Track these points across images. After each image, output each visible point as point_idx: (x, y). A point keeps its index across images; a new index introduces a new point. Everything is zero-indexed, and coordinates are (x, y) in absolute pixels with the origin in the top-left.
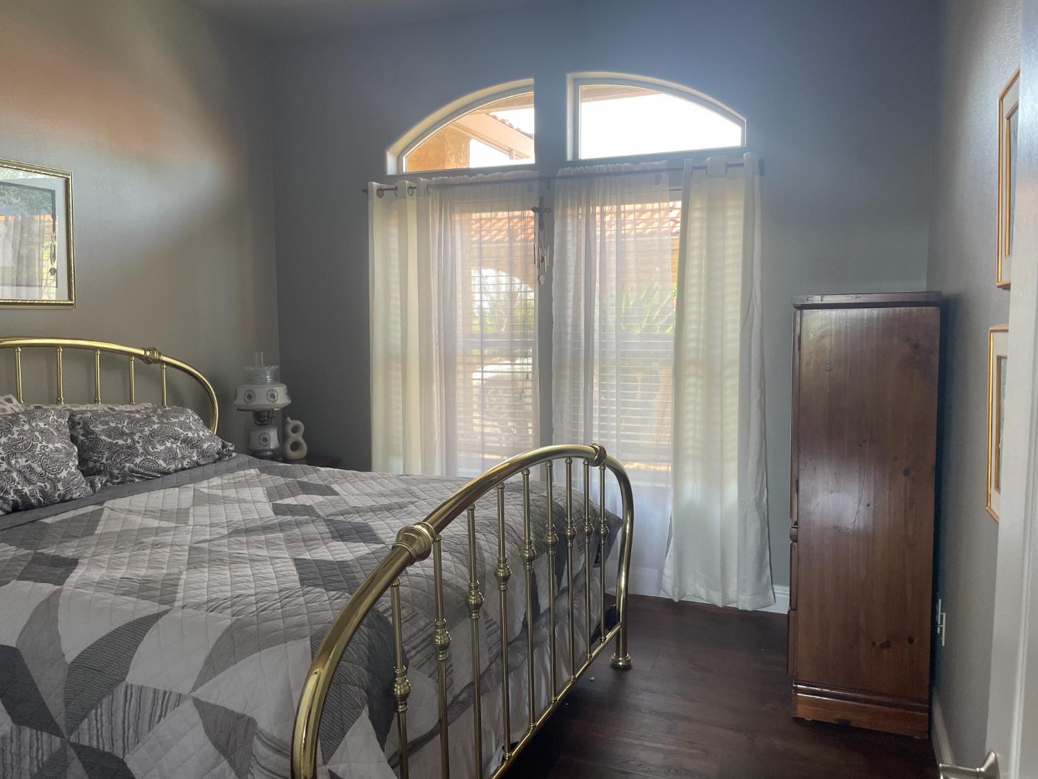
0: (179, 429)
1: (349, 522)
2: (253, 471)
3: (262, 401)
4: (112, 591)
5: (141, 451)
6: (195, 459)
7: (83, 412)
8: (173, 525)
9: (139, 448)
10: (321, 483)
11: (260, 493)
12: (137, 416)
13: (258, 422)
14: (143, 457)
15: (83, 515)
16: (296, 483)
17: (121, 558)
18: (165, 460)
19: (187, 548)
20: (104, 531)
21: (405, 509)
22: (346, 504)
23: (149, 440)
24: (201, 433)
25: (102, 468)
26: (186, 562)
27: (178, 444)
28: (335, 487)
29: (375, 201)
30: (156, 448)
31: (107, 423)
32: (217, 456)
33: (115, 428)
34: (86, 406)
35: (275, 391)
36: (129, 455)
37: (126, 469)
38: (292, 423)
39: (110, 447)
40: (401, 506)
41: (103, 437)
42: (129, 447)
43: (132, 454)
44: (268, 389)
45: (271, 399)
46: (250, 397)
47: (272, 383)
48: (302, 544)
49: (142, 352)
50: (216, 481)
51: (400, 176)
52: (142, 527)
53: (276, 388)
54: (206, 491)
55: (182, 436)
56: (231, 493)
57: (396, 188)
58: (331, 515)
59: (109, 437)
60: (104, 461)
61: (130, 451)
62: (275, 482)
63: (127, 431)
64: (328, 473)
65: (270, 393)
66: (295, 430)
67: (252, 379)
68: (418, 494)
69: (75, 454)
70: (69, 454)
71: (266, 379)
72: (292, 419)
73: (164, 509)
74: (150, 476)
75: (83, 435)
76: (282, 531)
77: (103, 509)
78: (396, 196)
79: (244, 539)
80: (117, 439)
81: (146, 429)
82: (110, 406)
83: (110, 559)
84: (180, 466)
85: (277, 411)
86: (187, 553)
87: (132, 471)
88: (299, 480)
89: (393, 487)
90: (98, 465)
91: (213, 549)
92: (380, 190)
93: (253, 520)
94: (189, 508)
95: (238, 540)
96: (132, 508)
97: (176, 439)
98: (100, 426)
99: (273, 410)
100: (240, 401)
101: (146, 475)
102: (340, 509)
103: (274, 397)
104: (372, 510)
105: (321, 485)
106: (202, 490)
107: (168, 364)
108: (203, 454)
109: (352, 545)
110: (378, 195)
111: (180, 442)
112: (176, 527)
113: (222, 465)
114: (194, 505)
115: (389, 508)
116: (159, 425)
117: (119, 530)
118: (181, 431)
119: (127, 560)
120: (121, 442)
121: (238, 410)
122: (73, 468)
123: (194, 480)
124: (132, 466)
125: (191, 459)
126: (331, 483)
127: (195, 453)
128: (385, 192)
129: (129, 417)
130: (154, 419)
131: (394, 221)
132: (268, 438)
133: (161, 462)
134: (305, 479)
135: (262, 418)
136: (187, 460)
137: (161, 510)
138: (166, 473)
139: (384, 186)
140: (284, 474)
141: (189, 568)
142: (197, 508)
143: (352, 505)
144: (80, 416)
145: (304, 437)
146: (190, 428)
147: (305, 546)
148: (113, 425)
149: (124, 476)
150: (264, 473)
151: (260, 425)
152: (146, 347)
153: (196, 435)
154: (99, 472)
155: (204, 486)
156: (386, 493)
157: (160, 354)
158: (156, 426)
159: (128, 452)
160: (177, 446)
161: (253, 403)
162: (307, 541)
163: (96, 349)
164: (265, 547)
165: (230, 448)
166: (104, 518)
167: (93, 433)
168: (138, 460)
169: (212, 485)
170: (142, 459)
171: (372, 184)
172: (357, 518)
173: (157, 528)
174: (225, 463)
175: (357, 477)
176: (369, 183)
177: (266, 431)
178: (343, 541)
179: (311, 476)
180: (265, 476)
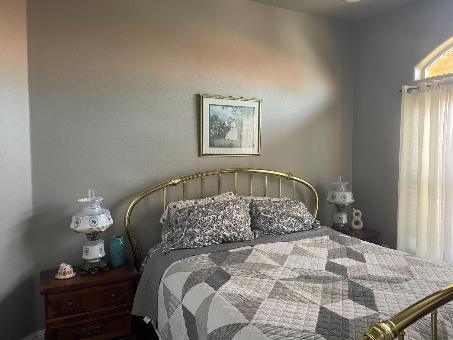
0: (294, 212)
1: (362, 286)
2: (327, 238)
3: (339, 200)
4: (232, 302)
5: (277, 221)
6: (300, 227)
7: (256, 201)
8: (277, 264)
9: (276, 220)
10: (359, 251)
11: (324, 252)
12: (278, 204)
13: (337, 209)
14: (277, 224)
15: (244, 251)
16: (345, 248)
17: (246, 280)
18: (286, 227)
19: (275, 282)
20: (249, 262)
21: (401, 284)
22: (366, 270)
23: (280, 217)
24: (305, 215)
25: (260, 227)
26: (270, 292)
27: (293, 219)
28: (366, 256)
29: (406, 96)
30: (283, 221)
31: (265, 207)
32: (311, 227)
33: (268, 209)
34: (259, 198)
35: (346, 195)
36: (271, 223)
37: (270, 229)
38: (355, 211)
39: (264, 218)
40: (398, 281)
41: (262, 213)
42: (272, 219)
43: (272, 223)
44: (342, 194)
45: (344, 199)
46: (333, 197)
47: (345, 191)
48: (330, 296)
49: (285, 175)
50: (307, 241)
51: (423, 80)
52: (264, 263)
53: (346, 194)
54: (300, 246)
55: (295, 216)
56: (311, 250)
57: (419, 88)
58: (354, 278)
59: (265, 213)
60: (261, 224)
61: (272, 221)
62: (335, 246)
63: (272, 211)
64: (365, 245)
65: (343, 196)
66: (357, 214)
67: (336, 188)
68: (413, 273)
69: (249, 220)
70: (247, 220)
71: (342, 189)
72: (355, 209)
73: (278, 253)
74: (280, 233)
75: (255, 212)
76: (324, 283)
77: (253, 249)
78: (419, 91)
79: (302, 283)
80: (267, 215)
81: (280, 211)
82: (269, 198)
83: (242, 279)
84: (293, 230)
85: (347, 205)
86: (273, 285)
87: (272, 230)
88: (348, 247)
89: (400, 264)
90: (259, 225)
91: (286, 286)
92: (409, 90)
93: (313, 271)
94: (288, 255)
95: (299, 284)
96: (264, 250)
97: (292, 217)
98: (262, 208)
99: (345, 204)
100: (329, 199)
101: (278, 232)
102: (361, 274)
103: (345, 198)
104: (380, 280)
105: (358, 253)
106: (298, 245)
107: (296, 180)
108: (304, 225)
109: (357, 305)
110: (407, 91)
111: (294, 219)
112: (278, 266)
113: (313, 232)
114: (291, 254)
115: (389, 281)
116: (286, 210)
117: (254, 262)
118: (295, 213)
119: (248, 282)
120: (269, 216)
121: (328, 203)
122: (247, 227)
123: (297, 239)
124: (272, 228)
125: (298, 227)
126: (365, 253)
127: (301, 224)
128: (412, 90)
129: (274, 205)
130: (285, 206)
131: (417, 106)
132: (342, 218)
133: (285, 227)
134: (351, 247)
135: (340, 208)
136: (297, 227)
137: (276, 254)
138: (287, 233)
139: (412, 87)
140: (341, 242)
141: (269, 297)
142: (292, 256)
143: (369, 272)
144: (255, 203)
145: (361, 219)
146: (300, 212)
147: (332, 298)
148: (267, 208)
149: (269, 232)
150: (331, 240)
151: (338, 211)
152: (287, 173)
153: (302, 216)
154: (259, 229)
155: (300, 243)
156: (392, 268)
157: (292, 176)
158: (284, 210)
159: (271, 221)
160: (293, 220)
161: (334, 201)
162: (334, 295)
163: (266, 173)
164: (311, 292)
165: (318, 224)
166: (252, 254)
167: (258, 211)
168: (275, 225)
169: (303, 243)
170: (277, 225)
171: (404, 87)
172: (368, 284)
173: (270, 265)
174: (315, 231)
175: (380, 251)
176: (403, 86)
177: (341, 214)
178: (354, 300)
179: (355, 245)
180: (331, 242)
